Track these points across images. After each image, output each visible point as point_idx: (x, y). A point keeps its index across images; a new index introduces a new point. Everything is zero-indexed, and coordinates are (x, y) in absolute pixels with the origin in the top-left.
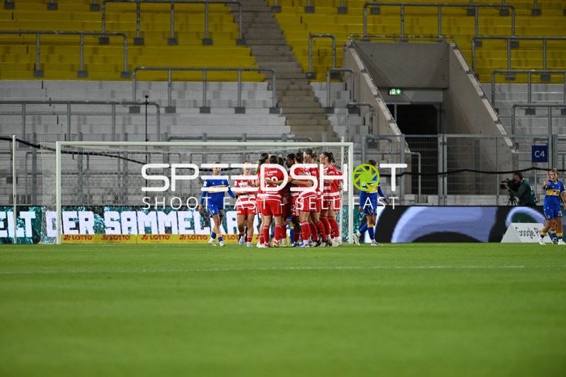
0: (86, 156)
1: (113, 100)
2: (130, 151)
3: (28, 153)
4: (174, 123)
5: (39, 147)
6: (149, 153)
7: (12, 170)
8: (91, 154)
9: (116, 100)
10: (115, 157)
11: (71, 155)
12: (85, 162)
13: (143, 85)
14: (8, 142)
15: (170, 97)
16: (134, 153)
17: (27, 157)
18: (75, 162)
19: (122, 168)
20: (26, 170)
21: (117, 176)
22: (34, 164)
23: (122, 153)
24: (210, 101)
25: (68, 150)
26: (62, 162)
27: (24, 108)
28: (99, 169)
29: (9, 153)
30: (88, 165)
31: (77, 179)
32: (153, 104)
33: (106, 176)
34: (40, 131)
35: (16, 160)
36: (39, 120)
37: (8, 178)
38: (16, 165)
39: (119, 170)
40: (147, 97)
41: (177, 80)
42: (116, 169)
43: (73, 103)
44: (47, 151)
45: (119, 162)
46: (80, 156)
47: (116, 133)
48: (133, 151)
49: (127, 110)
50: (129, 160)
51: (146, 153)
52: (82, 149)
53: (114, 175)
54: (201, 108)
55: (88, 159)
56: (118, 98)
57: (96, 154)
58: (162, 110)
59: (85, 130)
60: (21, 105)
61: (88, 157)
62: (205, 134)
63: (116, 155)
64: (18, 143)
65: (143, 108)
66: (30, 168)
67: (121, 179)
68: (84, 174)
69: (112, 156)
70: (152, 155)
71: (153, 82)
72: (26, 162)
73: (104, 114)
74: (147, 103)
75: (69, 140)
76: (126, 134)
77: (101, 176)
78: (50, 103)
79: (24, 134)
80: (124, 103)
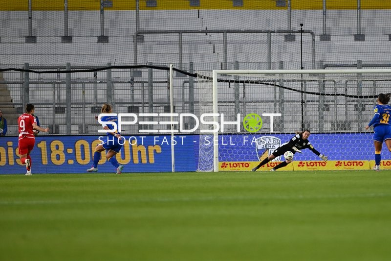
0: (242, 84)
1: (268, 29)
2: (285, 78)
3: (185, 82)
4: (329, 50)
5: (195, 76)
6: (305, 81)
7: (169, 100)
8: (247, 82)
9: (271, 29)
10: (271, 84)
11: (228, 84)
12: (241, 90)
13: (297, 14)
14: (165, 72)
15: (324, 25)
16: (290, 81)
17: (183, 86)
18: (232, 91)
19: (278, 95)
20: (183, 98)
21: (272, 104)
22: (191, 93)
23: (278, 81)
24: (364, 28)
25: (224, 78)
26: (219, 91)
27: (180, 38)
28: (255, 97)
29: (166, 82)
30: (244, 93)
31: (234, 107)
32: (309, 32)
33: (263, 104)
34: (196, 60)
35: (173, 89)
36: (196, 48)
37: (165, 107)
38: (173, 94)
39: (275, 98)
40: (302, 25)
41: (331, 8)
42: (272, 96)
43: (229, 31)
44: (203, 79)
45: (275, 90)
46: (237, 84)
47: (272, 61)
48: (289, 79)
49: (283, 38)
50: (285, 88)
51: (302, 81)
52: (239, 77)
53: (270, 104)
54: (355, 35)
55: (244, 88)
56: (274, 27)
57: (252, 82)
58: (317, 38)
59: (241, 59)
60: (178, 34)
61: (244, 85)
62: (360, 62)
63: (272, 83)
64: (175, 72)
65: (298, 37)
66: (187, 97)
67: (278, 107)
68: (240, 102)
69: (268, 84)
70: (307, 83)
71: (308, 11)
72: (183, 91)
73: (260, 42)
74: (302, 31)
75: (226, 69)
76: (282, 62)
77: (257, 104)
78: (206, 32)
79: (181, 63)
80: (279, 32)
